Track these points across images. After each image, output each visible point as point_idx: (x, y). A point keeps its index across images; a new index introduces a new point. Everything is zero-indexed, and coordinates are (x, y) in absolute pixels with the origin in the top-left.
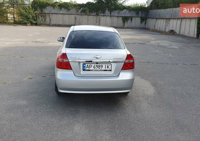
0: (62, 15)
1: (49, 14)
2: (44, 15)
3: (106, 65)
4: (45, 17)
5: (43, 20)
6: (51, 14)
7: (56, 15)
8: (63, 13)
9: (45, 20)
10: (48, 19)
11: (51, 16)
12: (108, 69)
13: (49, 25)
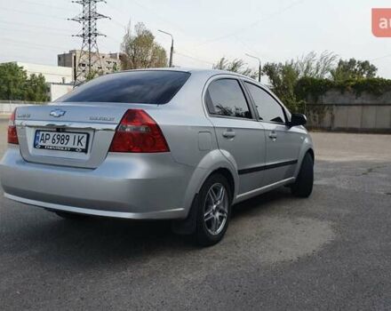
0: (360, 107)
1: (332, 105)
2: (319, 108)
3: (77, 135)
4: (321, 113)
5: (317, 119)
6: (336, 105)
7: (346, 107)
8: (364, 102)
9: (321, 119)
10: (327, 117)
11: (335, 110)
12: (80, 146)
13: (329, 130)
